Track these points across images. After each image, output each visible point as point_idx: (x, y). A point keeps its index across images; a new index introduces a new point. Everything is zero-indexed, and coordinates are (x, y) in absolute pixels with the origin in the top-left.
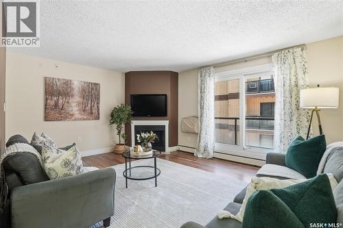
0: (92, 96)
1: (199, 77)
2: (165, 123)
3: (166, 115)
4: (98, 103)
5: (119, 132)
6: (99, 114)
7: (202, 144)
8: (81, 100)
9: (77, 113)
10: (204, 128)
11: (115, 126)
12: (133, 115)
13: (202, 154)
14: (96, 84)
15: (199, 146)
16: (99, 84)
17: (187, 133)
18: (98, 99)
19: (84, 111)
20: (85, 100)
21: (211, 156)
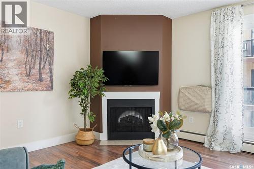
0: (41, 51)
1: (212, 23)
2: (154, 95)
3: (156, 83)
4: (51, 64)
5: (84, 110)
6: (52, 81)
7: (221, 129)
8: (23, 57)
9: (16, 78)
10: (223, 103)
11: (77, 100)
12: (107, 84)
13: (220, 145)
14: (48, 33)
15: (214, 132)
16: (52, 33)
17: (190, 110)
18: (51, 56)
19: (28, 75)
20: (30, 58)
21: (238, 150)
